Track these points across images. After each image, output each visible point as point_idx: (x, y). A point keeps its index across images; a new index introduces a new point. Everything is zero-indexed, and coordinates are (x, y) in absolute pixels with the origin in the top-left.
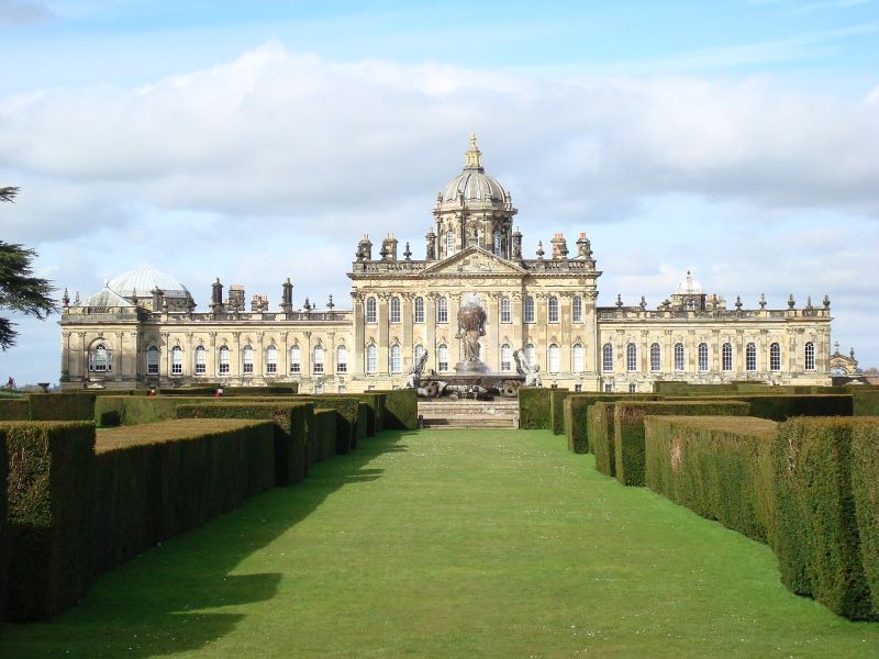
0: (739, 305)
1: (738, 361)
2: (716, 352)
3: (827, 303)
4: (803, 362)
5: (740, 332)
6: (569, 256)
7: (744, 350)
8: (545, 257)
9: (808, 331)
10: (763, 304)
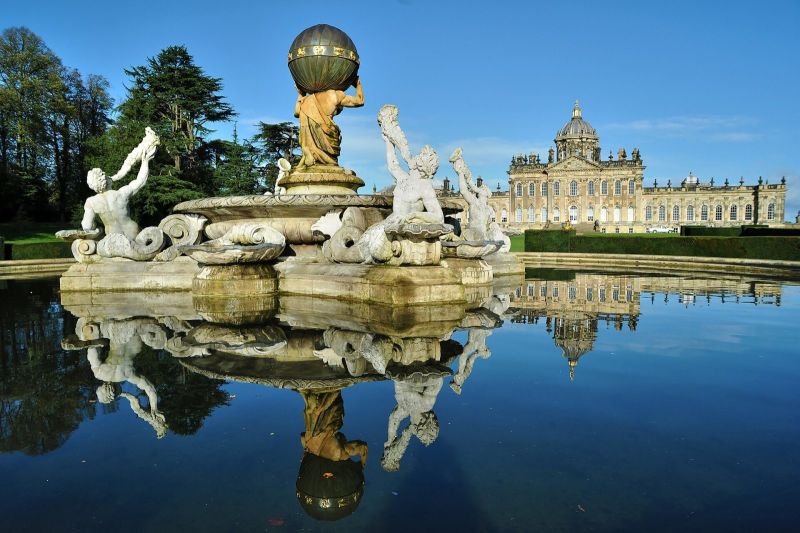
0: (726, 183)
1: (726, 215)
2: (711, 210)
3: (783, 181)
4: (766, 215)
5: (726, 198)
6: (627, 159)
7: (729, 209)
8: (613, 159)
9: (770, 197)
10: (741, 182)
